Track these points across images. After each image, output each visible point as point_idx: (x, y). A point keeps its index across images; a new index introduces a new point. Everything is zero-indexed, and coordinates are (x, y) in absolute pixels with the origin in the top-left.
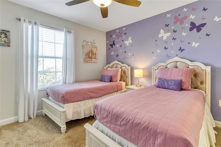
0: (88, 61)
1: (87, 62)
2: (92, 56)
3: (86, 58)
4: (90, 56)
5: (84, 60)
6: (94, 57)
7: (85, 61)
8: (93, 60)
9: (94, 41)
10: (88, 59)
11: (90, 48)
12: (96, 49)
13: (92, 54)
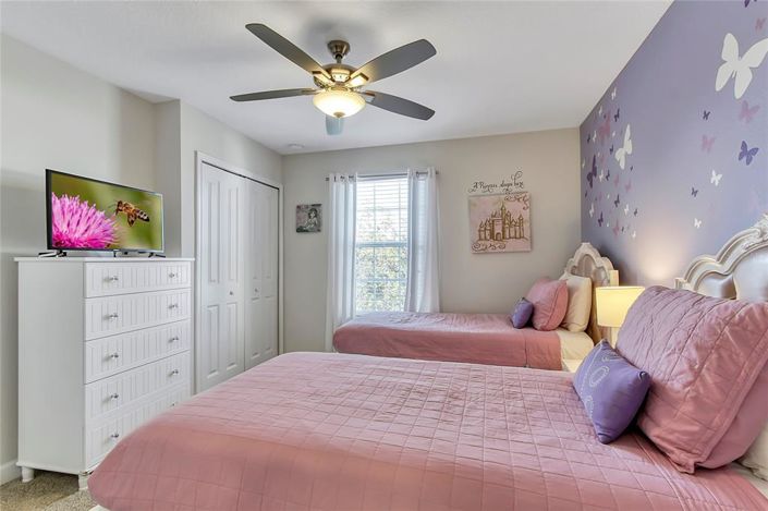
0: (490, 250)
1: (485, 251)
2: (504, 231)
3: (480, 239)
4: (498, 229)
5: (475, 247)
6: (512, 234)
7: (478, 249)
8: (511, 244)
9: (518, 174)
10: (488, 243)
11: (495, 204)
12: (522, 205)
13: (504, 223)
